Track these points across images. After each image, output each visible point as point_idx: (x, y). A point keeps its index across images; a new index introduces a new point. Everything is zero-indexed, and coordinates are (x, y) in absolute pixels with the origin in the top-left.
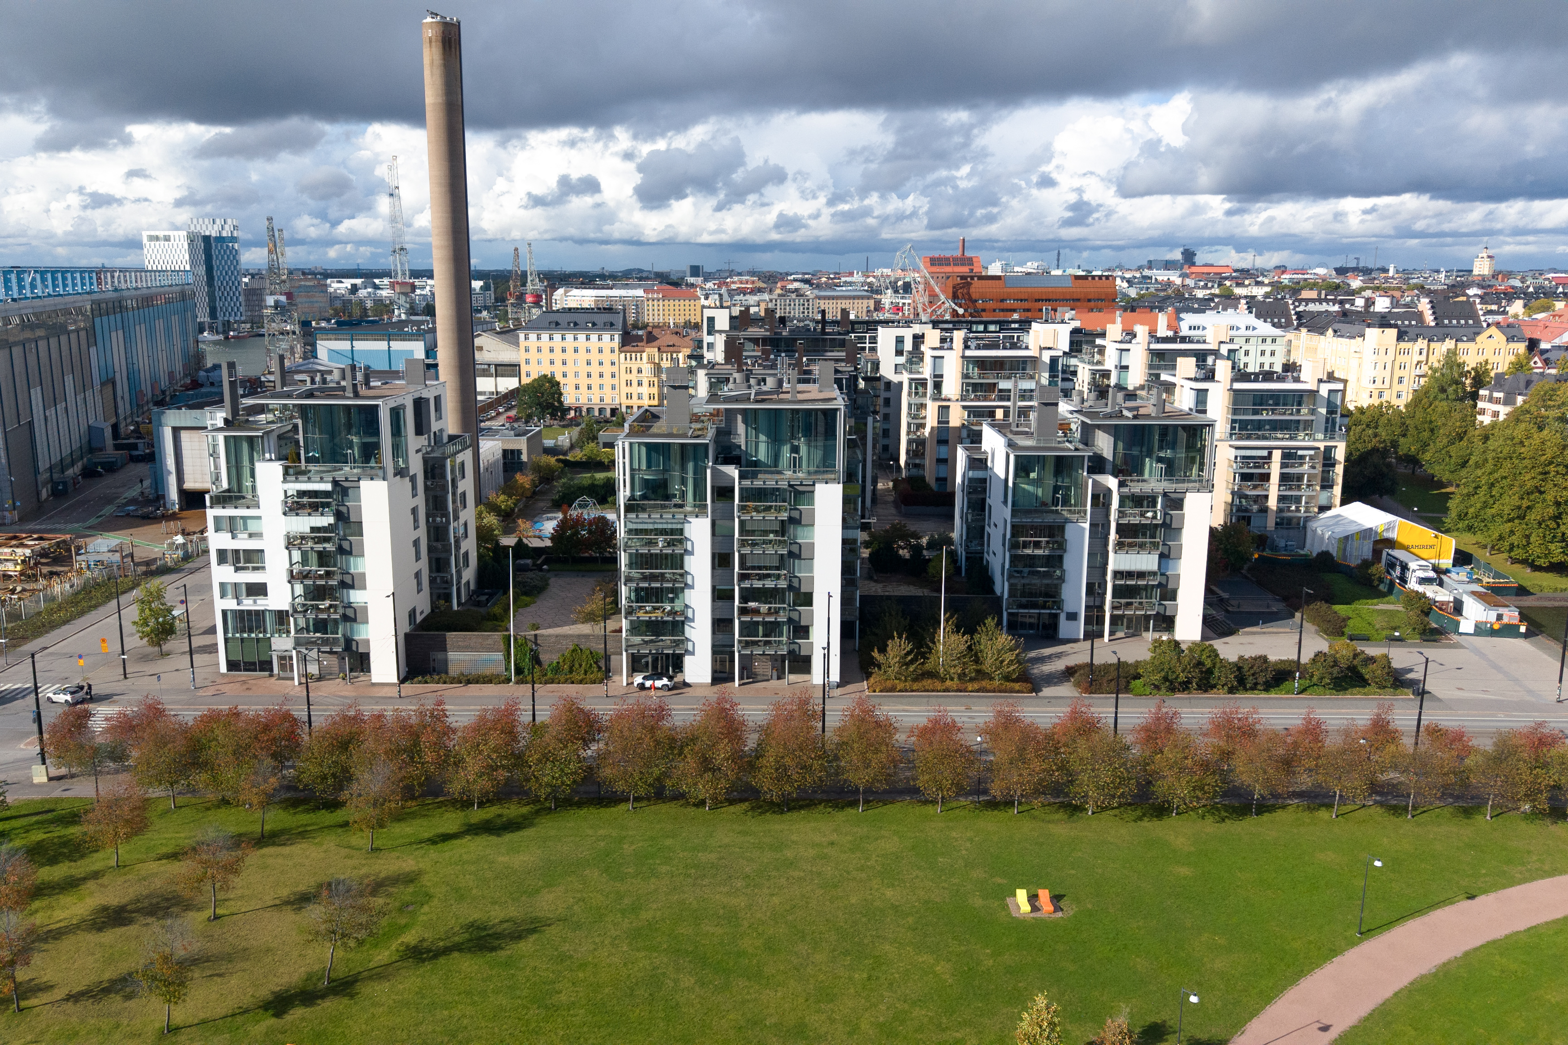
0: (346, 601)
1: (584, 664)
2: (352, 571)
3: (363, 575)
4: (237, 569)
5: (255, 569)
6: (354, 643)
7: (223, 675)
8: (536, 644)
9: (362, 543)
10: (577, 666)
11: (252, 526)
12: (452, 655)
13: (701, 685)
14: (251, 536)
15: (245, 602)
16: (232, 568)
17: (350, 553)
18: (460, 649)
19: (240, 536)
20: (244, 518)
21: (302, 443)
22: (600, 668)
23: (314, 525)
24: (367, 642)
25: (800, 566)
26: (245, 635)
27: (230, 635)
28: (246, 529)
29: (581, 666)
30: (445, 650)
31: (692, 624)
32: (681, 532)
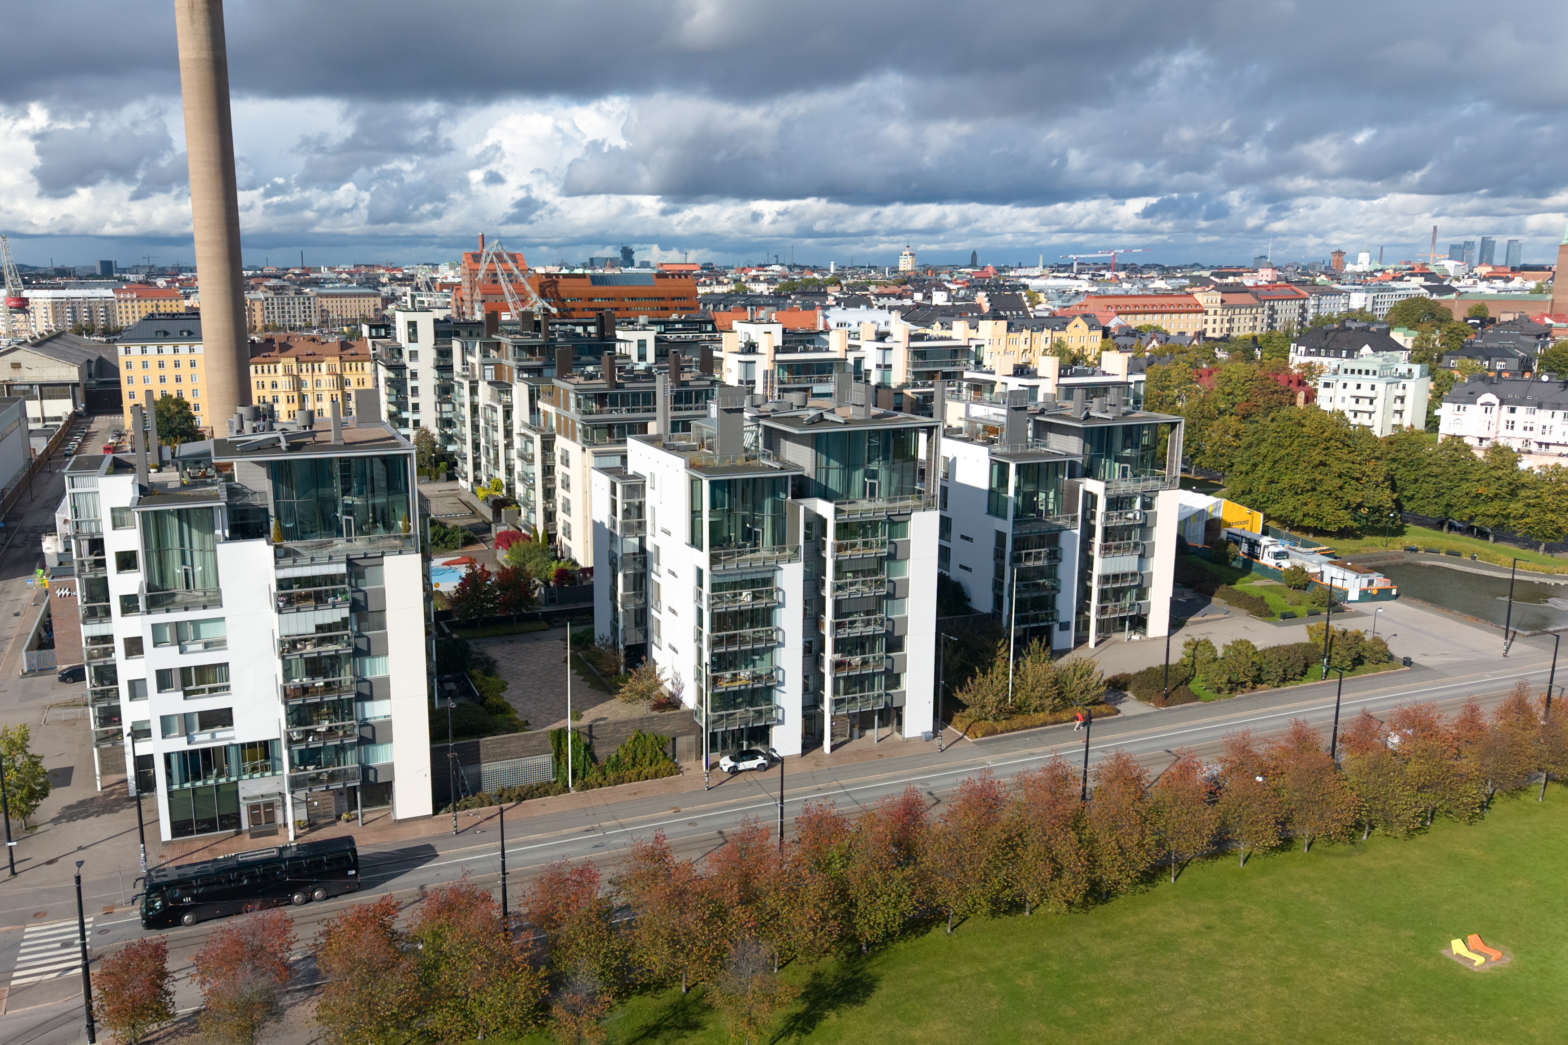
0: (360, 718)
1: (648, 754)
2: (368, 676)
3: (386, 681)
4: (187, 694)
5: (212, 690)
6: (371, 772)
7: (166, 843)
8: (591, 737)
9: (384, 639)
10: (640, 755)
11: (208, 633)
12: (487, 768)
13: (792, 758)
14: (207, 646)
15: (198, 738)
16: (181, 694)
17: (367, 653)
18: (496, 758)
19: (190, 648)
20: (196, 623)
21: (272, 512)
22: (665, 754)
23: (320, 622)
24: (390, 768)
25: (893, 606)
26: (199, 784)
27: (176, 787)
28: (197, 637)
29: (644, 755)
30: (478, 762)
31: (782, 688)
32: (768, 582)
